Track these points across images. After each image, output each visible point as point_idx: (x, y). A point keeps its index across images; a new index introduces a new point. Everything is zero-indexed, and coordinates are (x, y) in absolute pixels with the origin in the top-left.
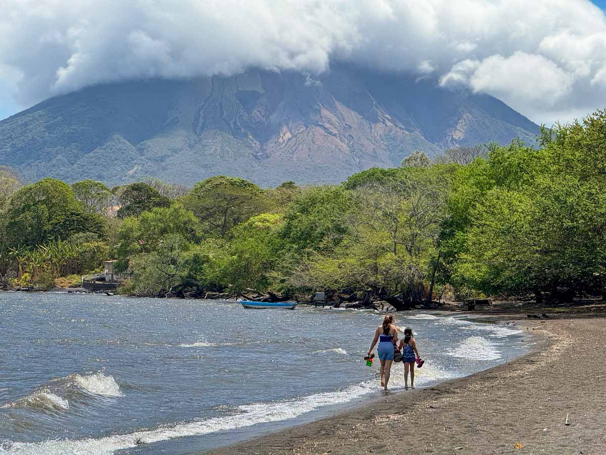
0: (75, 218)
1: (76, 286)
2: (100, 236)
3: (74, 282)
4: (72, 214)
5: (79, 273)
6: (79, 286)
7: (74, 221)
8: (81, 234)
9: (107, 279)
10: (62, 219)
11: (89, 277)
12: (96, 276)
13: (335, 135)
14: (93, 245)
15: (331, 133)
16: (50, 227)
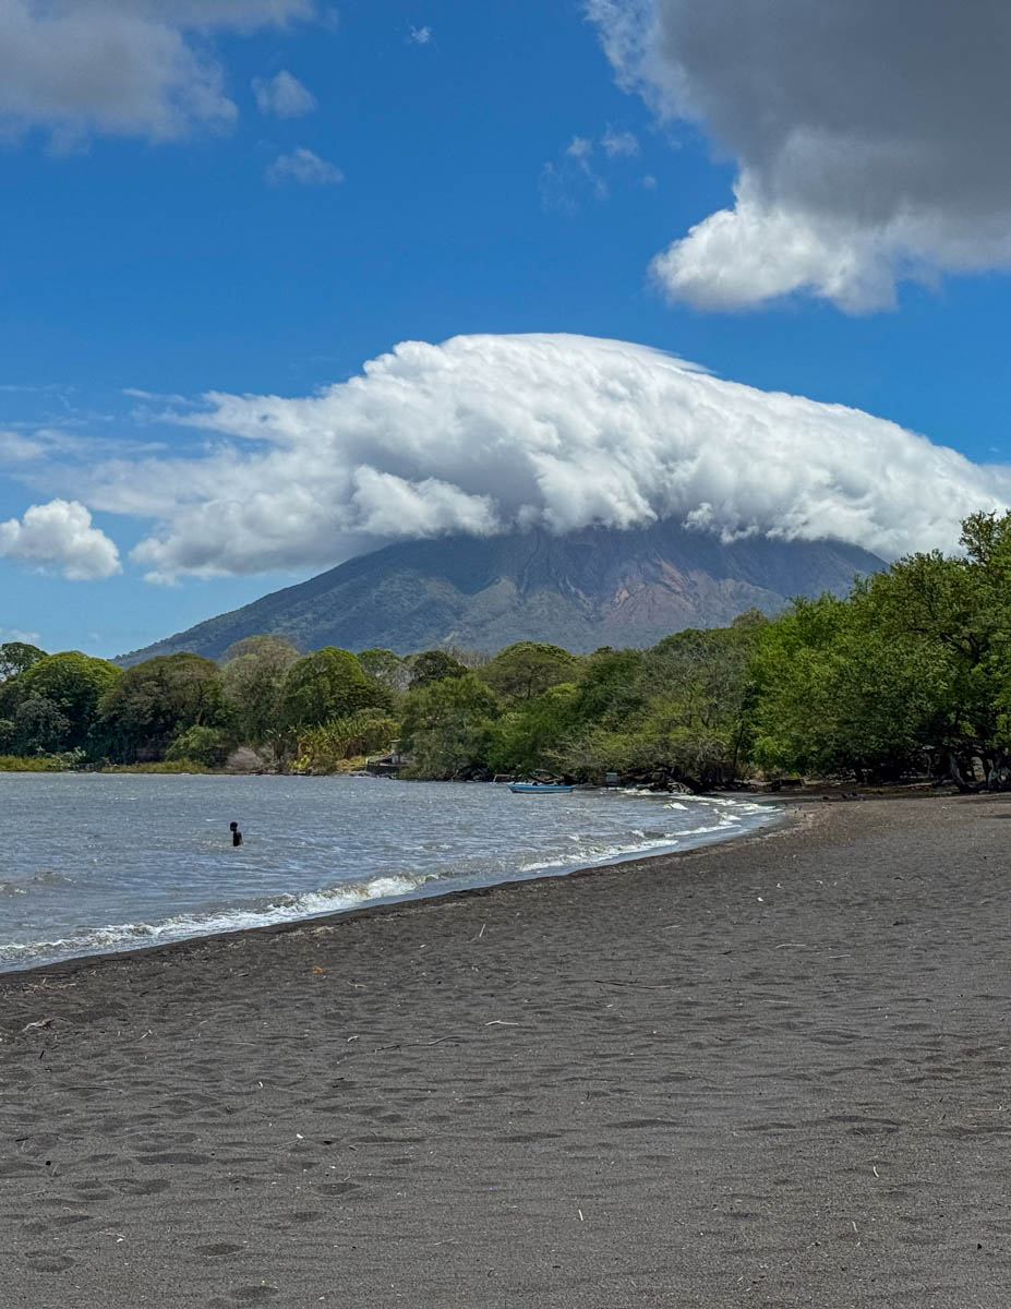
0: (359, 691)
1: (359, 769)
2: (388, 712)
3: (358, 764)
4: (357, 687)
5: (365, 754)
6: (363, 769)
7: (358, 695)
8: (367, 710)
9: (393, 761)
10: (345, 692)
11: (374, 759)
12: (382, 758)
13: (678, 593)
14: (380, 722)
15: (673, 591)
16: (333, 702)
